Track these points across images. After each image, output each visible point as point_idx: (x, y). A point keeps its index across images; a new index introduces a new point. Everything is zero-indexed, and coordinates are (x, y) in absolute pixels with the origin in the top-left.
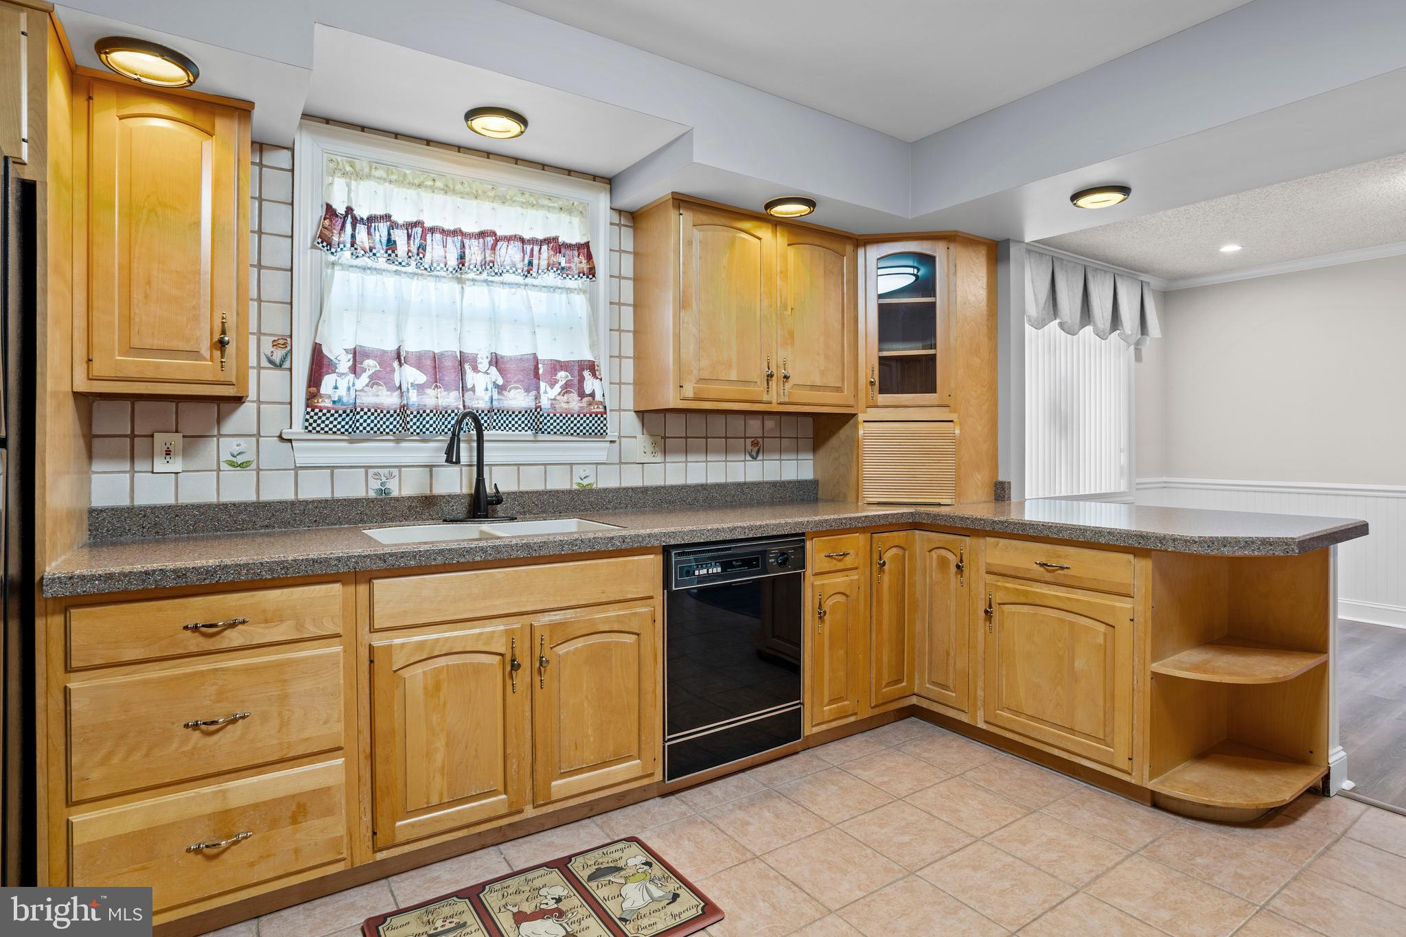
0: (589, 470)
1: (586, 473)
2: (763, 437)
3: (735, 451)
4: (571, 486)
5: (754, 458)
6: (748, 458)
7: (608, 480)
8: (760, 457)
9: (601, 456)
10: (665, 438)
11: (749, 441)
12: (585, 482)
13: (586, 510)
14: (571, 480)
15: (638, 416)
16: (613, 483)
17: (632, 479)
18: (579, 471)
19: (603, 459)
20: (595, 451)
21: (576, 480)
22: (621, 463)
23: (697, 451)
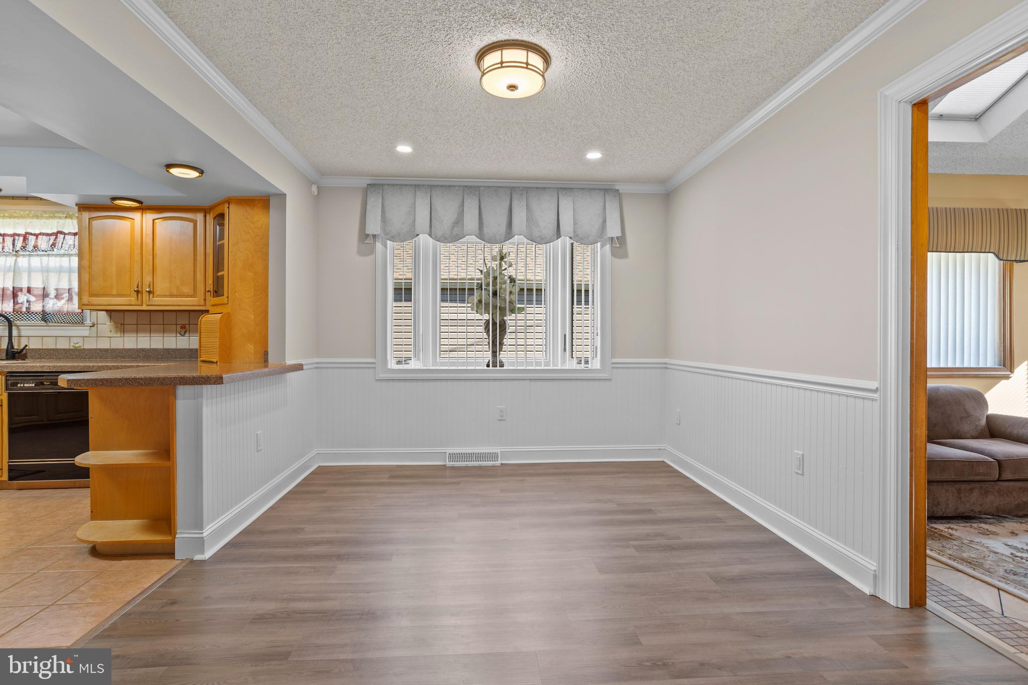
0: (79, 340)
1: (78, 341)
2: (189, 324)
3: (170, 331)
4: (70, 346)
5: (182, 335)
6: (178, 335)
7: (90, 345)
8: (187, 335)
9: (86, 333)
10: (124, 324)
11: (179, 327)
12: (77, 345)
13: (73, 358)
14: (70, 344)
15: (108, 314)
16: (93, 346)
17: (104, 344)
18: (74, 340)
19: (87, 334)
20: (83, 331)
21: (72, 344)
22: (97, 337)
23: (144, 331)
